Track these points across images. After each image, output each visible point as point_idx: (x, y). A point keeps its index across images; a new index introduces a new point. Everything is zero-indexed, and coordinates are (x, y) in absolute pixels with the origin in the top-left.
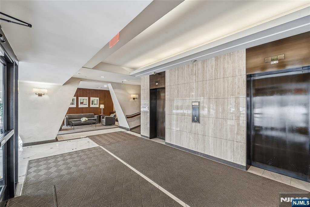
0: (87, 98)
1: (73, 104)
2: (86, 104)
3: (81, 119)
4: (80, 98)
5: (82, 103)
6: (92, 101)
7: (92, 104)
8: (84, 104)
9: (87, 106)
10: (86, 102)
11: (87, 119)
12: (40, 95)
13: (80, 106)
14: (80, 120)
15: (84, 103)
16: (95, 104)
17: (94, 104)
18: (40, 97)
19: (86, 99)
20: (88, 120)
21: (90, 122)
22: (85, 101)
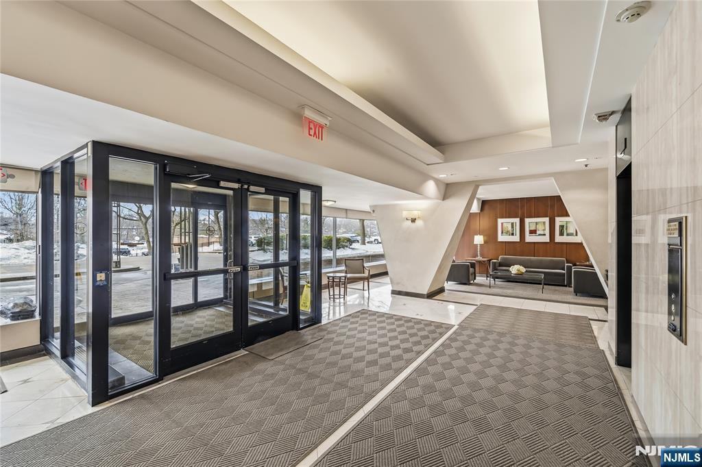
0: (547, 220)
1: (513, 234)
2: (545, 235)
3: (510, 269)
4: (527, 221)
5: (533, 232)
6: (562, 227)
7: (561, 234)
8: (539, 235)
9: (546, 239)
10: (544, 230)
11: (523, 270)
12: (413, 220)
13: (529, 238)
14: (508, 270)
15: (538, 232)
16: (572, 234)
17: (568, 235)
18: (413, 224)
19: (544, 223)
20: (526, 271)
21: (527, 276)
22: (540, 227)
